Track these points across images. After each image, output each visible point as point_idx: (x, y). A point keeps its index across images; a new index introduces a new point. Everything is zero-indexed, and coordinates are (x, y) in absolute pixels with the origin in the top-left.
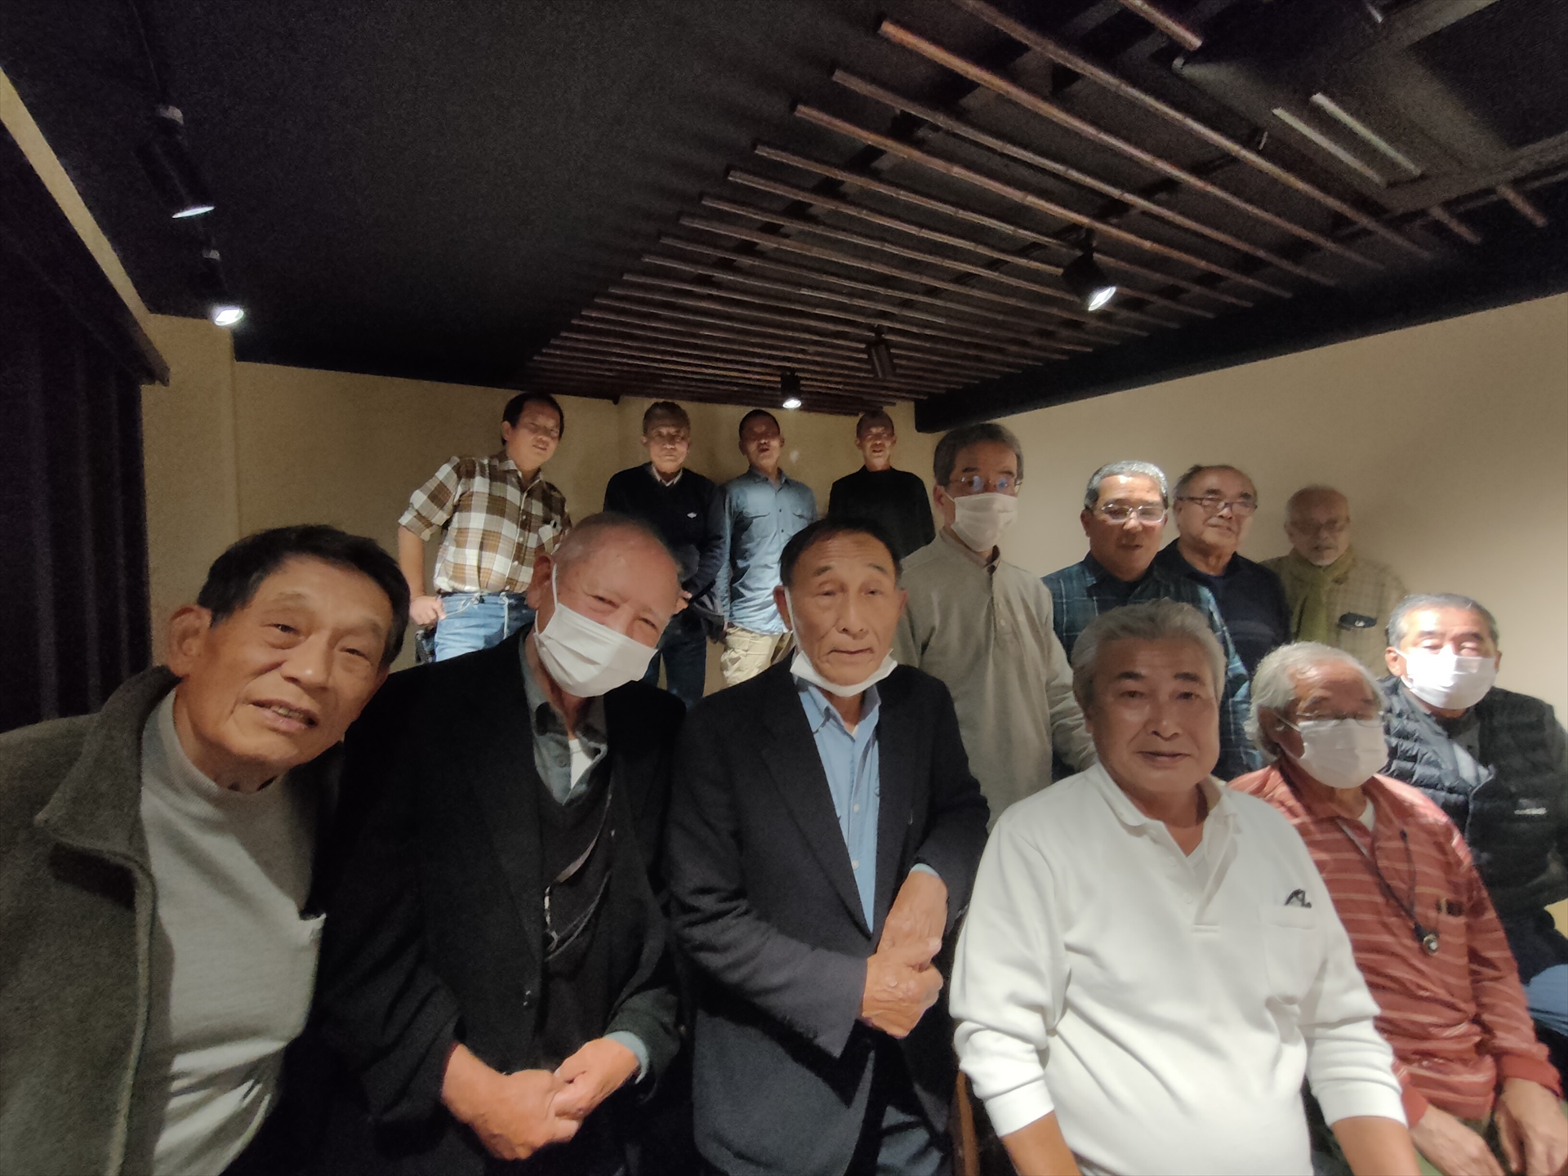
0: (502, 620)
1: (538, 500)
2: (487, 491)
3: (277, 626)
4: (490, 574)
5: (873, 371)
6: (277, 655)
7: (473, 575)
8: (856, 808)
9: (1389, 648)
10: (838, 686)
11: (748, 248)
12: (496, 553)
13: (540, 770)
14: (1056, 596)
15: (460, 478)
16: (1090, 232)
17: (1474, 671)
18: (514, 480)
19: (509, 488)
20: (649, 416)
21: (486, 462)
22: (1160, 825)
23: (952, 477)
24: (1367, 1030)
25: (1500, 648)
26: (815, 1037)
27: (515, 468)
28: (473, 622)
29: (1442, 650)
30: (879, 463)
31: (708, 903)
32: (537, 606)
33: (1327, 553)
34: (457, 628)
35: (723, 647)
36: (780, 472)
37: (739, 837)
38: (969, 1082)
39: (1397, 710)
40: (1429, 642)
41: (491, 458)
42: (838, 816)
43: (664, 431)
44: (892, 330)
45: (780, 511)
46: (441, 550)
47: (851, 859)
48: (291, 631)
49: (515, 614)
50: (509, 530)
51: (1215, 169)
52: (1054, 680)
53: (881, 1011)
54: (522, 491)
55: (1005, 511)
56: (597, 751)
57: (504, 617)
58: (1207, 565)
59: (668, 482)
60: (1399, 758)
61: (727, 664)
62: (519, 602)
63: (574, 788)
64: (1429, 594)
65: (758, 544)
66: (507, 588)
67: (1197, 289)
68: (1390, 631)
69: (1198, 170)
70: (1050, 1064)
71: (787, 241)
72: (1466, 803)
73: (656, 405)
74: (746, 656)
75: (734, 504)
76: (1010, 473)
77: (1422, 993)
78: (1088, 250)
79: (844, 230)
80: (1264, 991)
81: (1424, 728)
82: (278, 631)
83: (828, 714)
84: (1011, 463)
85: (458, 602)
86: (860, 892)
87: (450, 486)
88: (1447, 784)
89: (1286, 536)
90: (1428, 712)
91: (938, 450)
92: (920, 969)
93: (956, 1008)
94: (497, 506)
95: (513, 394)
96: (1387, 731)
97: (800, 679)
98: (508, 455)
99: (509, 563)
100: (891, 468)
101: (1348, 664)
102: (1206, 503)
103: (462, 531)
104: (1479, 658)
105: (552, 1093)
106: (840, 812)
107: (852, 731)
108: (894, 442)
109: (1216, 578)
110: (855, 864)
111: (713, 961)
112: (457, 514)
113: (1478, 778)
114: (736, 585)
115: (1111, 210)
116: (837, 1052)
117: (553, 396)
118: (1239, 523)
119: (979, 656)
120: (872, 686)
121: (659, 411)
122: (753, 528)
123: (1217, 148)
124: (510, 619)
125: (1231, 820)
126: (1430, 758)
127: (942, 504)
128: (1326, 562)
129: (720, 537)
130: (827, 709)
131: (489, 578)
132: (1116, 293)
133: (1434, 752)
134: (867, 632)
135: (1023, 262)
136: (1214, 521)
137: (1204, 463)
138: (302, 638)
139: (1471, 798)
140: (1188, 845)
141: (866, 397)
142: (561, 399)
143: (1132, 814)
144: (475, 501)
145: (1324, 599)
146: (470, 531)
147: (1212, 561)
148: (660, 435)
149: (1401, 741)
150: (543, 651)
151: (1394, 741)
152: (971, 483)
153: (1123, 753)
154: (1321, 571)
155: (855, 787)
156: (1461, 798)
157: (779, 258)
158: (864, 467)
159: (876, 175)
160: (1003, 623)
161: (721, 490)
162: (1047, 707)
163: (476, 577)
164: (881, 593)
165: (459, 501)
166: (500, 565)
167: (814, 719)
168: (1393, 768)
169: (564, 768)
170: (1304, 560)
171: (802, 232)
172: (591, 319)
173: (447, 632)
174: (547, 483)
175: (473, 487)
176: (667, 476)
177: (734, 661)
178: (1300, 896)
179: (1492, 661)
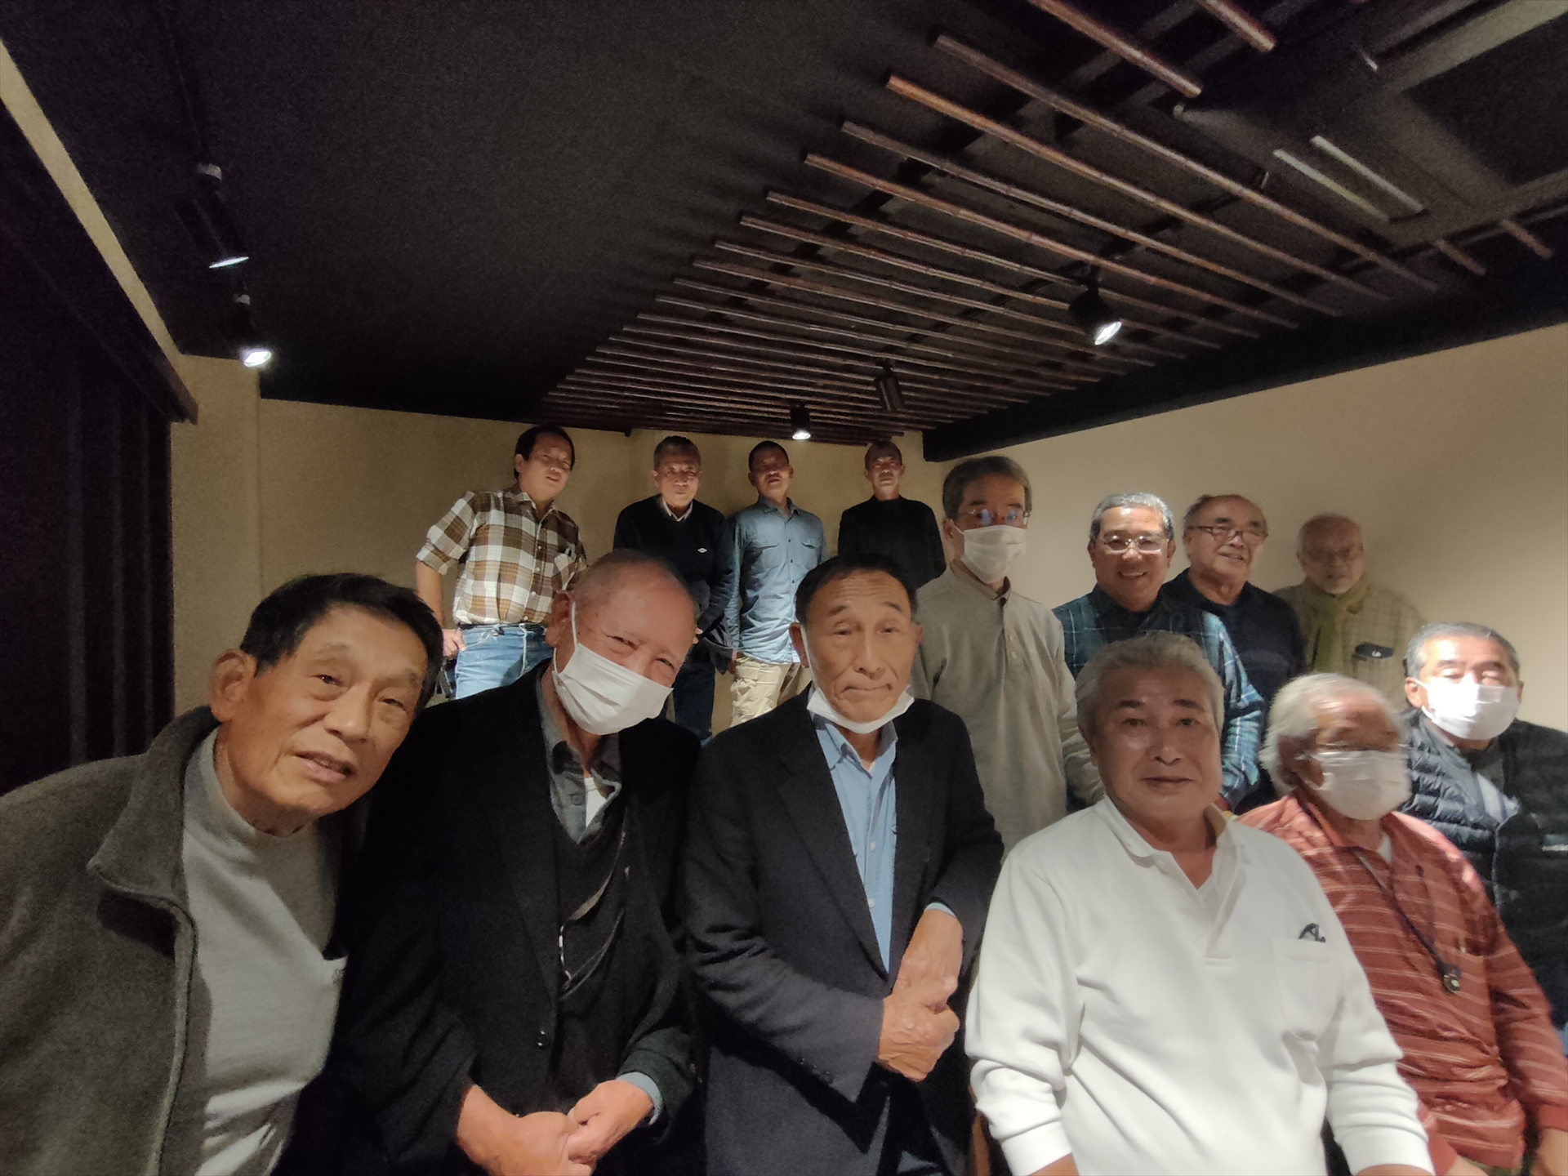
0: (521, 651)
1: (554, 530)
2: (503, 523)
3: (320, 676)
4: (509, 605)
5: (882, 402)
6: (321, 707)
7: (493, 606)
8: (873, 845)
9: (1408, 679)
10: (855, 723)
11: (759, 288)
12: (515, 584)
13: (556, 808)
14: (1067, 627)
15: (475, 512)
16: (1096, 269)
17: (1497, 700)
18: (528, 511)
19: (524, 519)
20: (660, 450)
21: (500, 495)
22: (1168, 856)
23: (961, 509)
24: (1388, 1074)
25: (1522, 678)
26: (831, 1081)
27: (529, 499)
28: (492, 654)
29: (1463, 679)
30: (887, 491)
31: (723, 942)
32: (555, 643)
33: (1341, 581)
34: (477, 660)
35: (732, 676)
36: (789, 502)
37: (755, 875)
38: (985, 1123)
39: (1418, 743)
40: (1449, 672)
41: (505, 491)
42: (855, 854)
43: (677, 468)
44: (900, 364)
45: (790, 541)
46: (459, 584)
47: (868, 897)
48: (333, 681)
49: (534, 645)
50: (526, 561)
51: (1216, 208)
52: (1065, 713)
53: (899, 1054)
54: (537, 522)
55: (1013, 543)
56: (612, 789)
57: (522, 648)
58: (1219, 593)
59: (678, 518)
60: (1420, 793)
61: (737, 695)
62: (537, 634)
63: (589, 826)
64: (1446, 623)
65: (766, 576)
66: (526, 618)
67: (1203, 321)
68: (1408, 661)
69: (1198, 208)
70: (1066, 1105)
71: (800, 281)
72: (1491, 839)
73: (668, 440)
74: (755, 686)
75: (743, 535)
76: (1018, 506)
77: (1446, 1034)
78: (1093, 285)
79: (852, 269)
80: (1280, 1025)
81: (1448, 761)
82: (320, 682)
83: (844, 751)
84: (1019, 495)
85: (477, 634)
86: (877, 931)
87: (466, 520)
88: (1472, 819)
89: (1299, 566)
90: (1451, 744)
91: (947, 483)
92: (935, 1010)
93: (971, 1047)
94: (513, 538)
95: (526, 427)
96: (1409, 764)
97: (816, 715)
98: (521, 488)
99: (528, 593)
100: (900, 497)
101: (1367, 696)
102: (1216, 531)
103: (480, 564)
104: (1502, 688)
105: (566, 1135)
106: (856, 850)
107: (869, 766)
108: (902, 472)
109: (1228, 607)
110: (871, 902)
111: (730, 1000)
112: (474, 548)
113: (1504, 812)
114: (746, 615)
115: (1115, 247)
116: (853, 1097)
117: (566, 429)
118: (1250, 552)
119: (990, 690)
120: (889, 722)
121: (671, 447)
122: (763, 558)
123: (1219, 187)
124: (529, 650)
125: (1238, 850)
126: (1453, 792)
127: (952, 537)
128: (1341, 590)
129: (731, 571)
130: (844, 746)
131: (508, 609)
132: (1122, 327)
133: (1457, 786)
134: (884, 670)
135: (1029, 297)
136: (1224, 549)
137: (1213, 493)
138: (344, 689)
139: (1497, 834)
140: (1198, 875)
141: (873, 428)
142: (571, 431)
143: (1141, 846)
144: (491, 534)
145: (1339, 628)
146: (488, 563)
147: (1224, 589)
148: (672, 471)
149: (1423, 775)
150: (561, 690)
151: (1416, 775)
152: (979, 516)
153: (1128, 782)
154: (1335, 601)
155: (871, 825)
156: (1487, 833)
157: (789, 296)
158: (874, 497)
159: (883, 218)
160: (1014, 655)
161: (733, 520)
162: (1059, 740)
163: (496, 608)
164: (897, 631)
165: (476, 534)
166: (518, 595)
167: (831, 756)
168: (1416, 801)
169: (580, 806)
170: (1318, 590)
171: (813, 272)
172: (604, 356)
173: (468, 664)
174: (559, 512)
175: (489, 521)
176: (678, 511)
177: (743, 691)
178: (1314, 930)
179: (1514, 690)
